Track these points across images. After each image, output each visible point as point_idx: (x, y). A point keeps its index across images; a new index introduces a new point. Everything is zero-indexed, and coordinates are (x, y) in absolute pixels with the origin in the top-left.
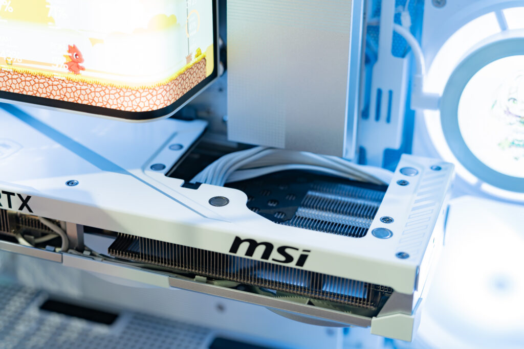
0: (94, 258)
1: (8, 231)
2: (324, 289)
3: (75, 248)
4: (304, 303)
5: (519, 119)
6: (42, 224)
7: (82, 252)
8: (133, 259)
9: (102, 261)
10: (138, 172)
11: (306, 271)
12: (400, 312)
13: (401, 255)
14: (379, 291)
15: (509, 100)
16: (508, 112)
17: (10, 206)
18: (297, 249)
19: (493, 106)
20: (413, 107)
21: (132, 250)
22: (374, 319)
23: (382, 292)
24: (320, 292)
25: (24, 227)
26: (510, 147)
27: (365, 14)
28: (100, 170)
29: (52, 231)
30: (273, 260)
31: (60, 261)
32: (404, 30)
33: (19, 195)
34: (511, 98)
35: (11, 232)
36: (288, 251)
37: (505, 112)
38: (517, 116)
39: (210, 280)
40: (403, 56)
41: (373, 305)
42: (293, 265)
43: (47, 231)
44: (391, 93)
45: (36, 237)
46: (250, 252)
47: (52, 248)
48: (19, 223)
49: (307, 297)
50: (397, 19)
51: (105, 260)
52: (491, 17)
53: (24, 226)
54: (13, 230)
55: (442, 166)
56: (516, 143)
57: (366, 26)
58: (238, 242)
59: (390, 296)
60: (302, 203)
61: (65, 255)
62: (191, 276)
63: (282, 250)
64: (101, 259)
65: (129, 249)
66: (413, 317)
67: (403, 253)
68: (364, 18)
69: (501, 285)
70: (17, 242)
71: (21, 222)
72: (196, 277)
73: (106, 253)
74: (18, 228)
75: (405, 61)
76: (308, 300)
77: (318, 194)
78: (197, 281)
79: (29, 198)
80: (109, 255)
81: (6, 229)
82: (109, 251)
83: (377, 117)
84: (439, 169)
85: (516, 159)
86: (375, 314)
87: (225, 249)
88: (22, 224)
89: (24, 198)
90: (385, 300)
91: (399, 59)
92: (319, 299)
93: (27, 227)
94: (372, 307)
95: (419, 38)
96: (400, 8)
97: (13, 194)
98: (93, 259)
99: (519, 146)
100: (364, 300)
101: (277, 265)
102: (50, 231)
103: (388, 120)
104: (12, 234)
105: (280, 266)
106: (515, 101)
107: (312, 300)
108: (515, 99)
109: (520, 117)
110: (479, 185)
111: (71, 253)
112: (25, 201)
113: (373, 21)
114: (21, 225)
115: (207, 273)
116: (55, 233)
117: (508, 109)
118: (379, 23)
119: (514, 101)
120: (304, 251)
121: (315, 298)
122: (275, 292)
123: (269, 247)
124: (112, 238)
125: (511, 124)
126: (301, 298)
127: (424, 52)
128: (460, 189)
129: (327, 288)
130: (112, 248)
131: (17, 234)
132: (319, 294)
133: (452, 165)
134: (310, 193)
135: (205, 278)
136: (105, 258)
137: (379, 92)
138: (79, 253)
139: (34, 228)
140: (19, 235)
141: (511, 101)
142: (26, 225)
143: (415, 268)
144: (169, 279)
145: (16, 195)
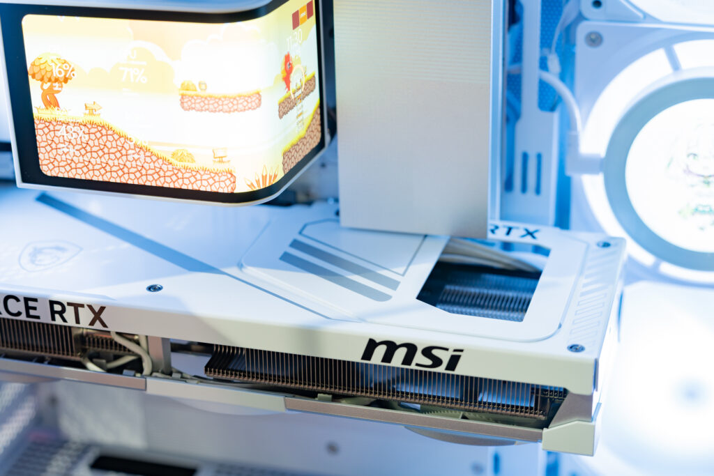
0: (187, 380)
1: (72, 355)
2: (479, 399)
3: (160, 371)
4: (457, 417)
5: (702, 179)
6: (116, 343)
7: (170, 374)
8: (237, 379)
9: (197, 384)
10: (234, 271)
11: (458, 376)
12: (577, 419)
13: (574, 348)
14: (547, 398)
15: (688, 156)
16: (688, 171)
17: (78, 321)
18: (447, 349)
19: (669, 164)
20: (569, 173)
21: (235, 368)
22: (545, 430)
23: (551, 399)
24: (475, 402)
25: (91, 350)
26: (693, 214)
27: (504, 59)
28: (186, 271)
29: (129, 351)
30: (417, 365)
31: (144, 388)
32: (552, 78)
33: (90, 307)
34: (691, 154)
35: (76, 356)
36: (435, 352)
37: (685, 171)
38: (699, 175)
39: (336, 398)
40: (552, 109)
41: (542, 414)
42: (441, 369)
43: (122, 352)
44: (539, 157)
45: (108, 361)
46: (388, 357)
47: (132, 372)
48: (85, 345)
49: (460, 410)
50: (543, 65)
51: (201, 382)
52: (660, 55)
53: (91, 348)
54: (79, 354)
55: (612, 242)
56: (701, 209)
57: (506, 75)
58: (372, 345)
59: (562, 402)
60: (440, 298)
61: (149, 380)
62: (312, 395)
63: (427, 352)
64: (196, 382)
65: (230, 368)
66: (593, 423)
67: (577, 345)
68: (504, 65)
69: (692, 394)
70: (84, 367)
71: (87, 344)
72: (319, 395)
73: (202, 374)
74: (84, 351)
75: (556, 116)
76: (462, 413)
77: (457, 288)
78: (319, 400)
79: (102, 309)
80: (205, 376)
81: (70, 353)
82: (206, 370)
83: (524, 189)
84: (606, 245)
85: (702, 229)
86: (546, 424)
87: (355, 356)
88: (89, 346)
89: (97, 310)
90: (555, 408)
91: (547, 114)
92: (474, 411)
93: (96, 348)
94: (541, 416)
95: (571, 83)
96: (546, 51)
97: (82, 306)
98: (186, 382)
99: (703, 212)
100: (531, 408)
101: (421, 371)
102: (127, 352)
103: (538, 191)
104: (77, 359)
105: (425, 372)
106: (696, 157)
107: (467, 414)
108: (695, 155)
109: (703, 176)
110: (656, 266)
111: (156, 377)
112: (98, 314)
113: (514, 68)
114: (87, 347)
115: (333, 390)
116: (133, 354)
117: (687, 166)
118: (520, 69)
119: (694, 158)
120: (455, 351)
121: (470, 411)
122: (418, 406)
123: (411, 349)
124: (207, 356)
125: (692, 186)
126: (453, 412)
127: (578, 102)
128: (634, 273)
129: (484, 397)
130: (208, 367)
131: (84, 358)
132: (475, 406)
133: (622, 240)
134: (448, 287)
135: (330, 396)
136: (202, 380)
137: (525, 157)
138: (168, 376)
139: (105, 350)
140: (87, 359)
141: (691, 157)
142: (94, 346)
143: (593, 362)
144: (285, 400)
145: (85, 306)
